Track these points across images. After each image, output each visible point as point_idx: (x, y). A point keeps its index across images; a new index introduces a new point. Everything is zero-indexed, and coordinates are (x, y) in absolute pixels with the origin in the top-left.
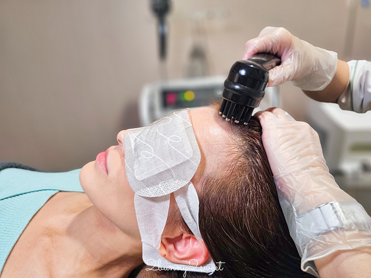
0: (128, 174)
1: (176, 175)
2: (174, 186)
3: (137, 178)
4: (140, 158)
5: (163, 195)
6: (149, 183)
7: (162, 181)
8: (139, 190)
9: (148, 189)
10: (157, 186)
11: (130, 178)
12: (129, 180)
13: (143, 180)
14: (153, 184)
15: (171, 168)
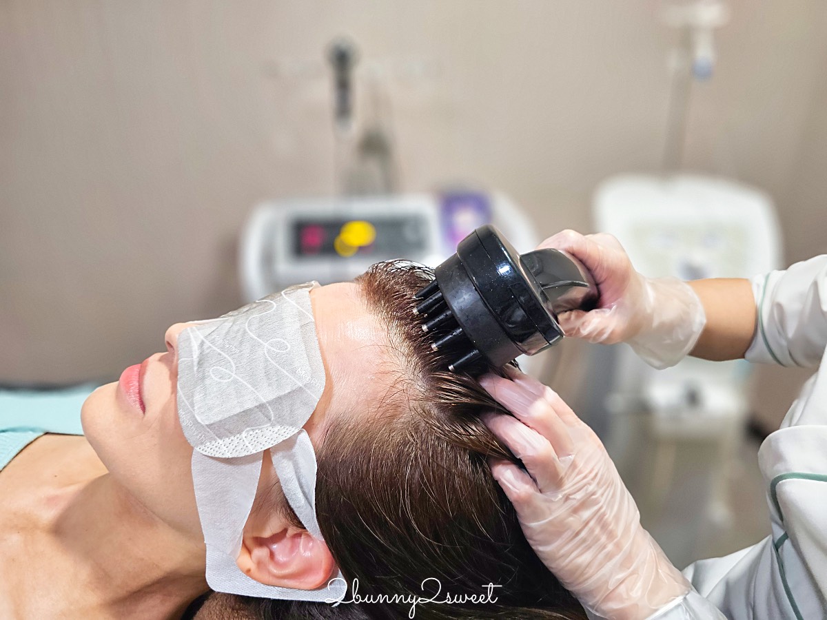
0: (181, 412)
1: (275, 416)
2: (270, 436)
3: (200, 421)
4: (207, 382)
5: (249, 454)
6: (222, 430)
7: (248, 426)
8: (202, 443)
9: (219, 441)
10: (238, 435)
11: (185, 420)
12: (183, 425)
13: (212, 425)
14: (231, 432)
15: (268, 402)
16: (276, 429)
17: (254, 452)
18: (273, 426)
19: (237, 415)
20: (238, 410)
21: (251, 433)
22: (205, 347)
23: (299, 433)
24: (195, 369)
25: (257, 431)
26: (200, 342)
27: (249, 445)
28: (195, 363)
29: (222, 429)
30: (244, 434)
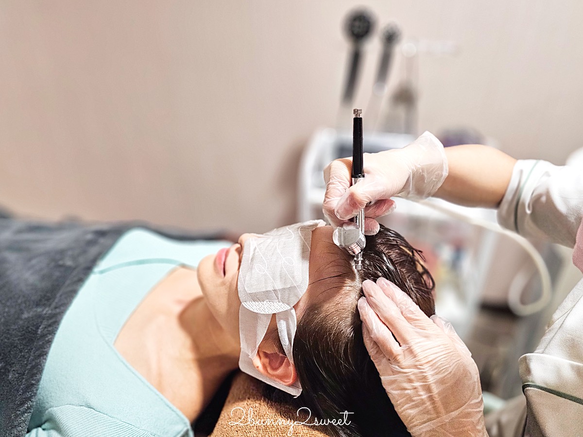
1: (281, 297)
2: (277, 307)
3: (246, 290)
5: (265, 313)
7: (268, 299)
8: (245, 302)
9: (253, 302)
10: (262, 302)
13: (251, 293)
14: (259, 300)
15: (279, 290)
16: (280, 304)
17: (267, 313)
18: (279, 302)
19: (264, 292)
20: (264, 290)
21: (268, 302)
22: (256, 251)
23: (291, 309)
24: (250, 262)
25: (271, 302)
26: (254, 247)
27: (266, 309)
28: (250, 259)
29: (255, 297)
30: (265, 302)
